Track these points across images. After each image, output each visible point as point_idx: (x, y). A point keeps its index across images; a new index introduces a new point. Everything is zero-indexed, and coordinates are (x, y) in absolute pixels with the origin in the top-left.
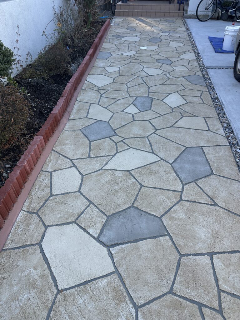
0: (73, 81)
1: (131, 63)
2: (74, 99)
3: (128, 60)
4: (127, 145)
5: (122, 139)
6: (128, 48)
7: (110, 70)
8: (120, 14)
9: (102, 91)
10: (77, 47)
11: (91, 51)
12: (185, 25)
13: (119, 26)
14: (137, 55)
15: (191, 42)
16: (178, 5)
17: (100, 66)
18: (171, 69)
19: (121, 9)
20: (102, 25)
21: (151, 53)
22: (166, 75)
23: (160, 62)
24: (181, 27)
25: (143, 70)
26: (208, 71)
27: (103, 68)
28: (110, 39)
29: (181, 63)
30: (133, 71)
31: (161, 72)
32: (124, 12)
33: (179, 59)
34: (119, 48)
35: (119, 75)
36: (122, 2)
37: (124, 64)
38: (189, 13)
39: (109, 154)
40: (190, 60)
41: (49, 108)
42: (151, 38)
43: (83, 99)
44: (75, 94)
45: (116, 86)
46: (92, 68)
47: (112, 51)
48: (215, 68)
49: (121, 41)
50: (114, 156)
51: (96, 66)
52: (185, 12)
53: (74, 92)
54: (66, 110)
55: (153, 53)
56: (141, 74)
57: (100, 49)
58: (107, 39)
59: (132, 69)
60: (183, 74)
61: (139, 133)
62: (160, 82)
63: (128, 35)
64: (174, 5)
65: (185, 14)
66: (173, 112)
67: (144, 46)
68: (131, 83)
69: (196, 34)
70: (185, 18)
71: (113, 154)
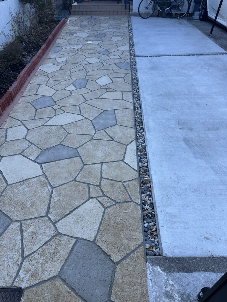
0: (26, 69)
1: (77, 55)
2: (27, 82)
3: (75, 52)
4: (63, 111)
5: (60, 107)
6: (77, 43)
7: (59, 60)
8: (75, 14)
9: (50, 76)
10: (33, 43)
11: (44, 46)
12: (129, 22)
13: (73, 24)
14: (83, 48)
15: (129, 37)
16: (125, 4)
17: (51, 58)
18: (107, 58)
19: (76, 9)
20: (57, 24)
21: (94, 46)
22: (102, 63)
23: (100, 53)
24: (125, 24)
25: (85, 60)
26: (136, 59)
27: (54, 59)
28: (63, 35)
29: (117, 53)
30: (77, 61)
31: (99, 60)
32: (78, 11)
33: (116, 50)
34: (69, 43)
35: (66, 64)
36: (77, 3)
37: (71, 55)
39: (49, 117)
40: (124, 51)
41: (6, 88)
42: (97, 34)
43: (35, 82)
44: (28, 79)
45: (62, 72)
46: (45, 59)
47: (64, 45)
48: (142, 57)
49: (72, 37)
50: (52, 118)
51: (49, 58)
52: (130, 10)
53: (27, 78)
54: (20, 90)
55: (97, 46)
56: (83, 62)
57: (53, 45)
58: (61, 36)
59: (77, 59)
60: (116, 62)
61: (74, 103)
62: (96, 68)
63: (79, 32)
64: (121, 5)
66: (101, 88)
67: (90, 41)
68: (74, 69)
69: (136, 30)
70: (131, 16)
71: (52, 116)
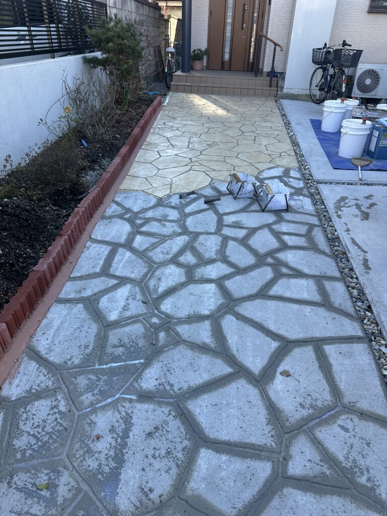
0: (86, 205)
1: (191, 172)
2: (85, 236)
3: (186, 165)
5: (167, 320)
6: (188, 145)
7: (156, 182)
8: (178, 89)
9: (137, 221)
10: (102, 141)
11: (124, 150)
12: (280, 109)
13: (176, 108)
15: (290, 137)
16: (269, 78)
17: (139, 175)
19: (179, 82)
20: (148, 106)
24: (274, 112)
25: (210, 184)
26: (319, 188)
27: (145, 179)
28: (159, 128)
30: (194, 186)
32: (184, 85)
33: (271, 165)
34: (173, 143)
36: (182, 72)
37: (180, 172)
38: (285, 91)
42: (226, 128)
43: (102, 237)
45: (163, 212)
46: (125, 178)
48: (331, 183)
49: (177, 132)
51: (133, 175)
52: (279, 89)
54: (66, 259)
55: (229, 154)
57: (142, 146)
58: (155, 128)
59: (193, 182)
62: (239, 207)
64: (262, 79)
65: (279, 92)
66: (261, 264)
69: (298, 124)
70: (280, 98)
